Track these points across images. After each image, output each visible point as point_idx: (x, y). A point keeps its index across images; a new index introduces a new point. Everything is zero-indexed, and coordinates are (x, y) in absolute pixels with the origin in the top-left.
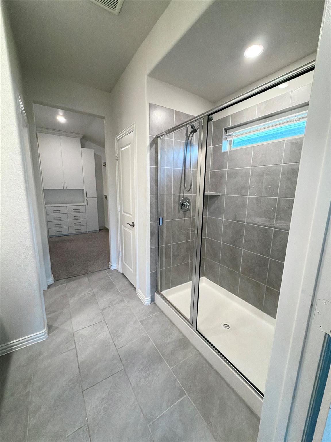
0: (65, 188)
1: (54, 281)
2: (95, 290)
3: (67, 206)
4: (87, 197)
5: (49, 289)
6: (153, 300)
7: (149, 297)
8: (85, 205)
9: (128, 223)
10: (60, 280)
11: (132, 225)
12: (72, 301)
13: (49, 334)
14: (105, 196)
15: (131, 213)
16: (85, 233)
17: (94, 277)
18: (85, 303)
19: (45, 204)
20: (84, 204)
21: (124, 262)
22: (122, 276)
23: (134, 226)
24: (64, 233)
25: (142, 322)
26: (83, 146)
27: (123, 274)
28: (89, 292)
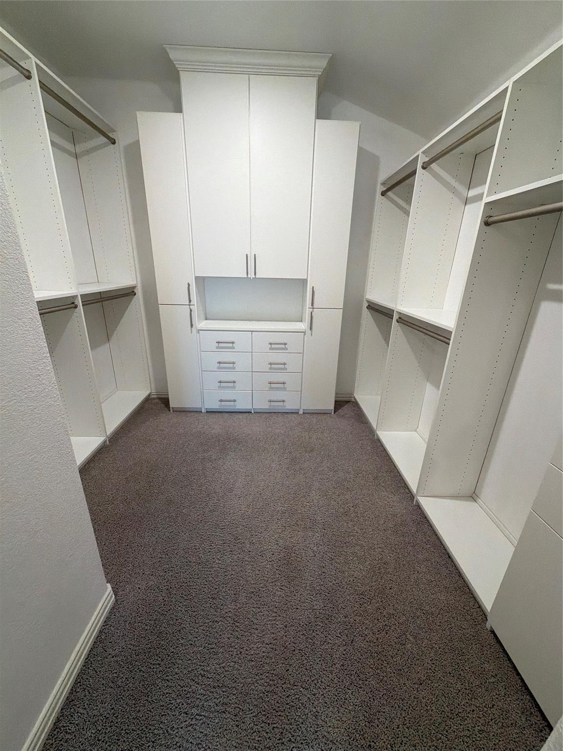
0: (251, 275)
3: (252, 331)
4: (312, 304)
8: (304, 333)
14: (368, 301)
16: (295, 411)
20: (302, 328)
24: (241, 405)
26: (323, 113)
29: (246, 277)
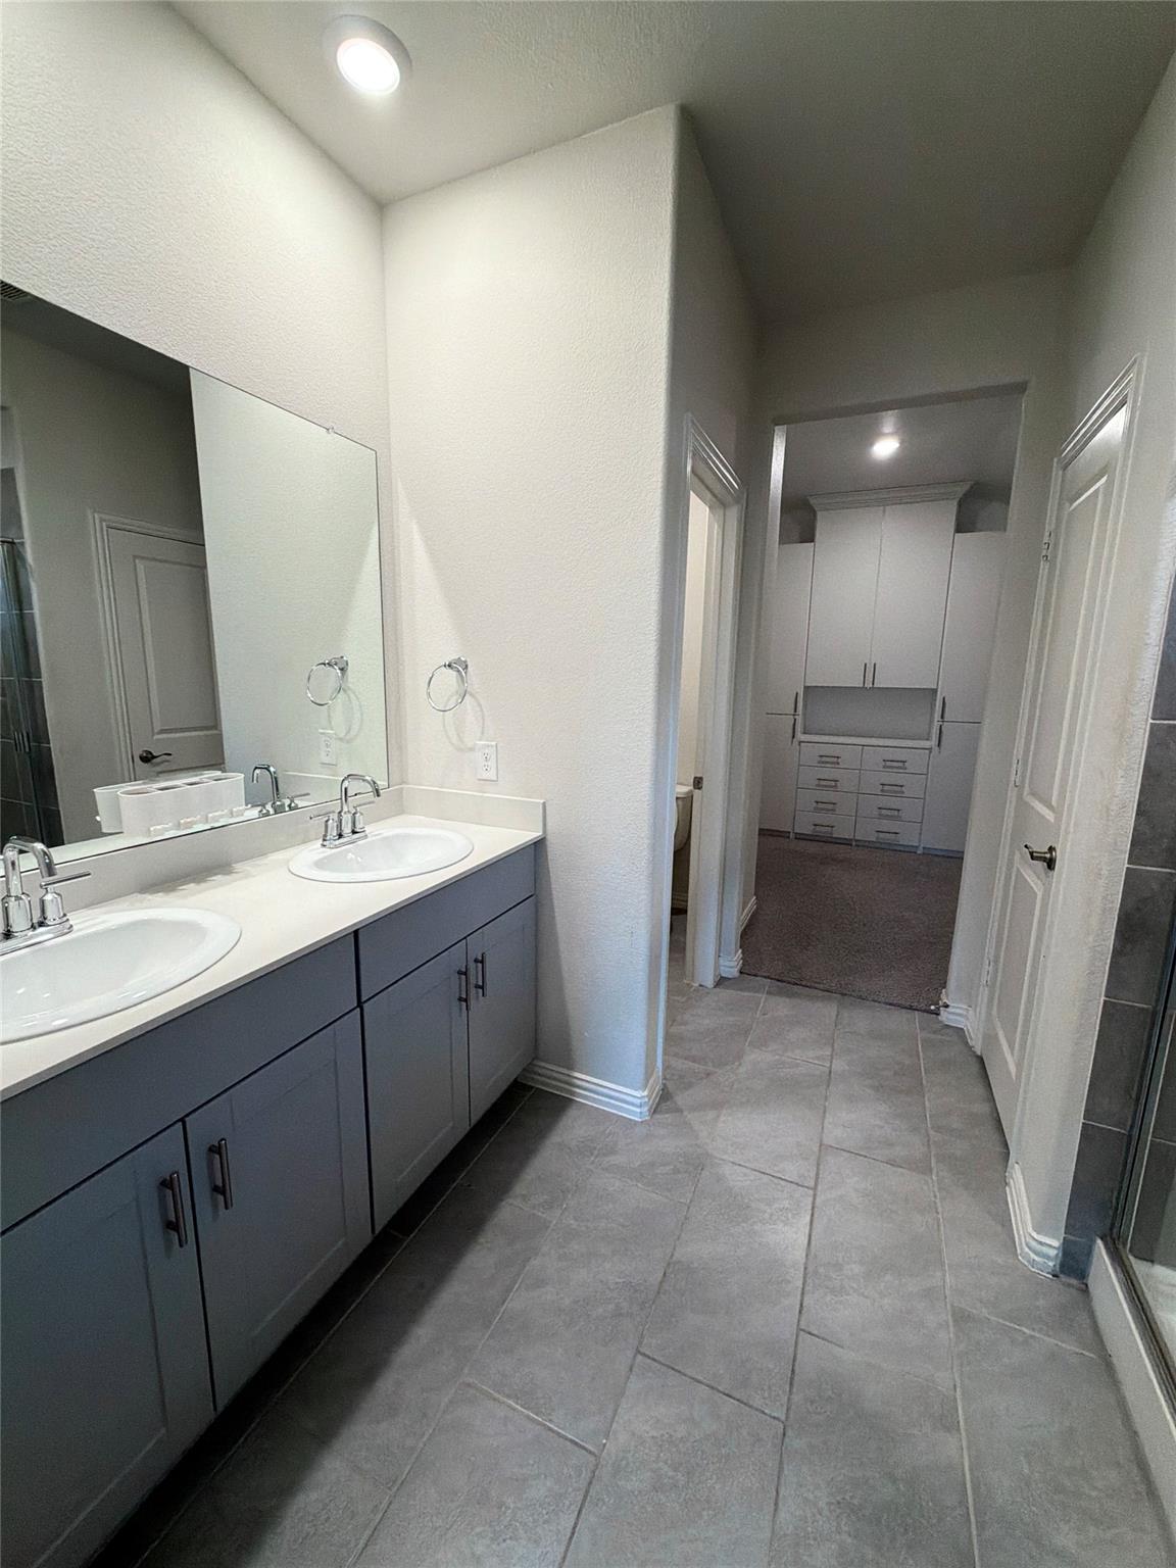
0: (869, 685)
1: (741, 973)
2: (839, 1065)
3: (863, 747)
4: (942, 717)
5: (717, 990)
6: (1073, 1265)
7: (1059, 1240)
8: (930, 749)
9: (1026, 846)
10: (755, 975)
11: (1044, 859)
12: (756, 1057)
13: (655, 1111)
15: (1054, 803)
16: (910, 851)
17: (862, 1019)
18: (783, 1088)
19: (805, 733)
20: (927, 744)
21: (994, 1012)
22: (975, 1068)
23: (1050, 864)
24: (840, 833)
25: (961, 1318)
26: (964, 524)
27: (981, 1060)
28: (818, 1058)
29: (861, 685)
